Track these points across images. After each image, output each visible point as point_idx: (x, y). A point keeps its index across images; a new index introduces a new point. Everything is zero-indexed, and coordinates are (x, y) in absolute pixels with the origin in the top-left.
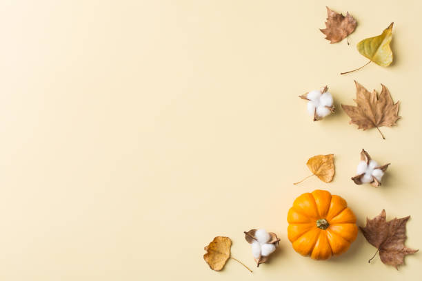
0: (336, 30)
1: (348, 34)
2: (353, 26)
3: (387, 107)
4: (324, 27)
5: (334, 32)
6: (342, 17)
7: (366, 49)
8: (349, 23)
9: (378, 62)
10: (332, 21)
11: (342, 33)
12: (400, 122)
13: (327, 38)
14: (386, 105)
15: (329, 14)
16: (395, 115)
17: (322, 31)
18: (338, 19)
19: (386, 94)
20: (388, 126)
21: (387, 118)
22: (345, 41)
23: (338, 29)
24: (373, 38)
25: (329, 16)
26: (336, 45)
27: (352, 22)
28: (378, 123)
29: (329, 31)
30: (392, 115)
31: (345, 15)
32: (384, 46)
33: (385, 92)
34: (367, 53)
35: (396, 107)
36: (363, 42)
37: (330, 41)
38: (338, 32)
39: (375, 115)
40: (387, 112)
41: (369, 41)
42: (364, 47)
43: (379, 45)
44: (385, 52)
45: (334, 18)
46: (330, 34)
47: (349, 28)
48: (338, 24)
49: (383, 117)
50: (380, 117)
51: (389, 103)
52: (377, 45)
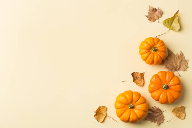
0: (153, 16)
1: (158, 18)
2: (161, 14)
3: (182, 62)
4: (148, 15)
5: (152, 17)
6: (156, 10)
7: (167, 24)
8: (159, 13)
9: (173, 29)
10: (151, 12)
11: (156, 17)
12: (188, 69)
13: (149, 20)
14: (182, 61)
15: (150, 8)
16: (186, 66)
17: (146, 16)
18: (154, 11)
19: (182, 56)
20: (182, 70)
21: (182, 67)
22: (157, 21)
23: (154, 15)
24: (170, 18)
25: (150, 9)
26: (153, 23)
27: (160, 12)
28: (178, 69)
29: (149, 17)
30: (184, 66)
31: (157, 9)
32: (175, 22)
33: (182, 54)
34: (167, 26)
35: (187, 62)
36: (165, 21)
37: (150, 21)
38: (154, 17)
39: (177, 65)
40: (182, 64)
41: (168, 20)
42: (166, 23)
43: (173, 21)
44: (176, 25)
45: (152, 10)
46: (150, 17)
47: (159, 15)
48: (154, 13)
49: (180, 66)
50: (179, 66)
51: (183, 60)
52: (172, 21)
